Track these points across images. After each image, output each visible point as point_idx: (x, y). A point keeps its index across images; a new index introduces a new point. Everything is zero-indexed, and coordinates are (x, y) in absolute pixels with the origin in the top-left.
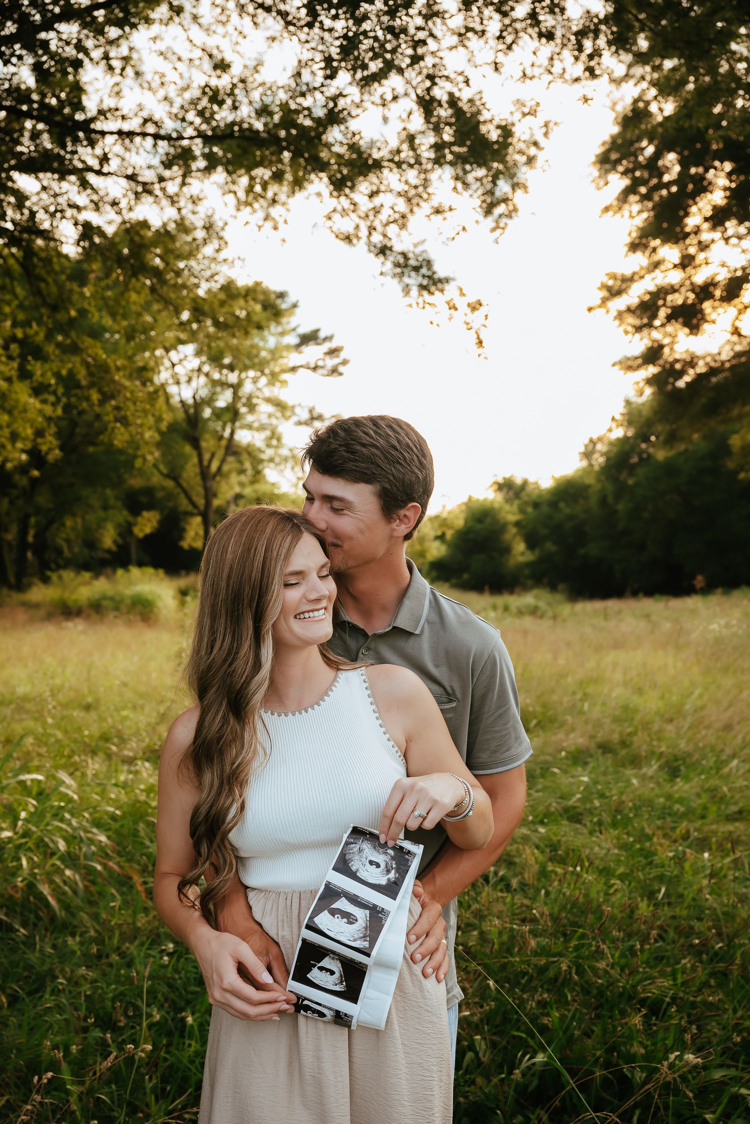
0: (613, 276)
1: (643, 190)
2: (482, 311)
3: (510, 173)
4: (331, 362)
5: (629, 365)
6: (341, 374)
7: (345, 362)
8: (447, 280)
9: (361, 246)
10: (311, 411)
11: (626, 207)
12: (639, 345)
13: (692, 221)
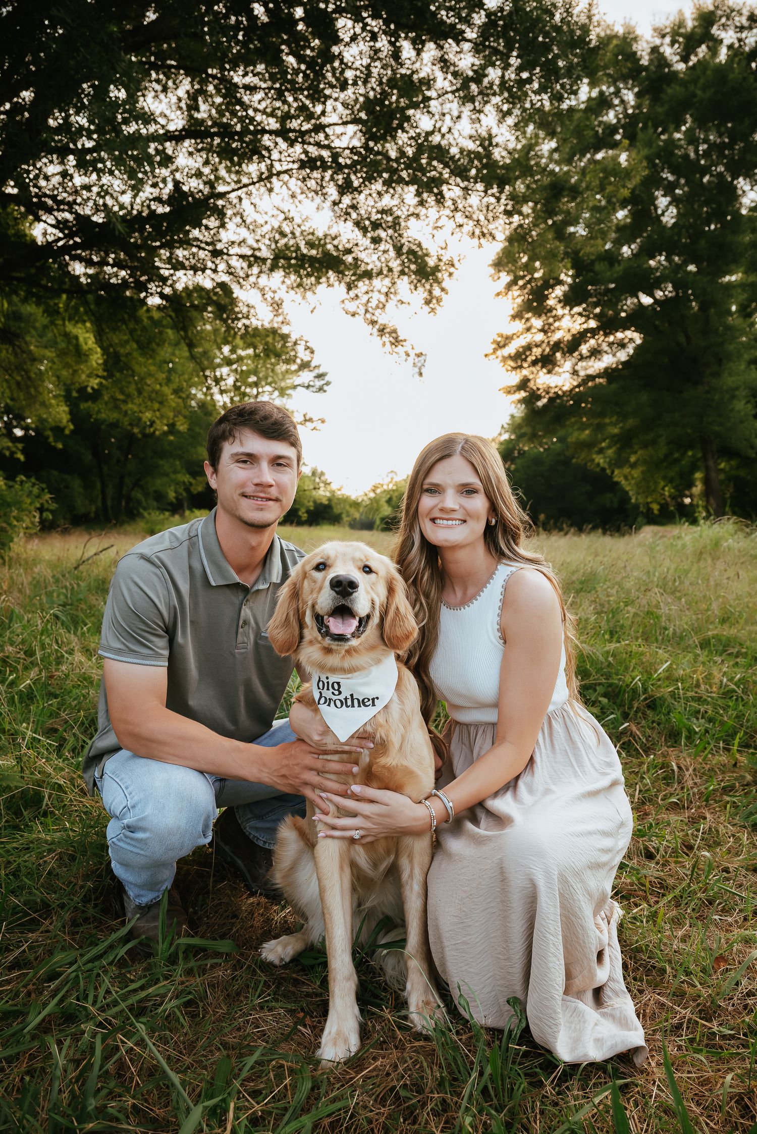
0: (501, 336)
1: (521, 283)
2: (422, 358)
3: (438, 282)
4: (319, 383)
5: (509, 391)
6: (325, 391)
7: (328, 384)
8: (405, 340)
9: (359, 319)
10: (304, 416)
11: (510, 293)
12: (515, 378)
13: (551, 302)
